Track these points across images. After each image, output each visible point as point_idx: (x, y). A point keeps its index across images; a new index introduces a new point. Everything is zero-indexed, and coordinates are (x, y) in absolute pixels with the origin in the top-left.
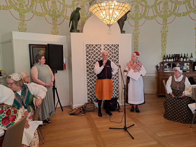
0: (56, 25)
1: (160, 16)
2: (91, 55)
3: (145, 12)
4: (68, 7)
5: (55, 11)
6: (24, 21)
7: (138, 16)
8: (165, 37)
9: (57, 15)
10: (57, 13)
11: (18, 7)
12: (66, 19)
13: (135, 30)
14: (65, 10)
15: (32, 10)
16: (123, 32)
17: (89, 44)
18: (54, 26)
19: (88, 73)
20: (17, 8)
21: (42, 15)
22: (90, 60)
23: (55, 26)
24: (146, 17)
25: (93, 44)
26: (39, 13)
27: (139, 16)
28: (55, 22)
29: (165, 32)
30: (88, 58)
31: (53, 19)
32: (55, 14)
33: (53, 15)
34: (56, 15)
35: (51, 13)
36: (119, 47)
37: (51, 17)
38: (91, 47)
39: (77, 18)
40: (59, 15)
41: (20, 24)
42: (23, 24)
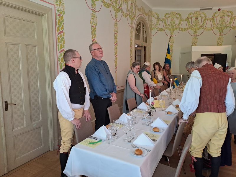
0: (222, 36)
5: (223, 24)
6: (196, 36)
21: (211, 29)
26: (208, 28)
28: (221, 33)
34: (223, 27)
35: (219, 26)
37: (218, 29)
42: (195, 39)
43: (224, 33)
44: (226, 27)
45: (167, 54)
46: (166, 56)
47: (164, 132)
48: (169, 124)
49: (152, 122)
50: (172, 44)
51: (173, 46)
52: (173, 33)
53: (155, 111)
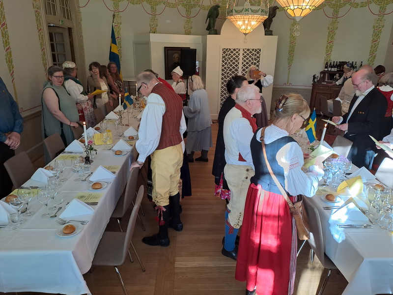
0: (190, 18)
2: (228, 61)
6: (155, 15)
8: (333, 36)
9: (192, 4)
10: (192, 2)
12: (202, 9)
16: (269, 32)
17: (227, 48)
18: (187, 19)
19: (222, 81)
20: (149, 0)
21: (175, 6)
22: (226, 66)
25: (231, 48)
26: (171, 4)
28: (189, 14)
29: (334, 29)
30: (223, 64)
33: (187, 5)
34: (190, 5)
35: (185, 3)
36: (261, 53)
38: (228, 52)
41: (152, 19)
42: (154, 20)
43: (192, 15)
44: (194, 5)
45: (111, 45)
46: (111, 47)
47: (110, 186)
48: (117, 171)
49: (92, 173)
50: (119, 27)
51: (120, 29)
52: (118, 6)
53: (96, 153)
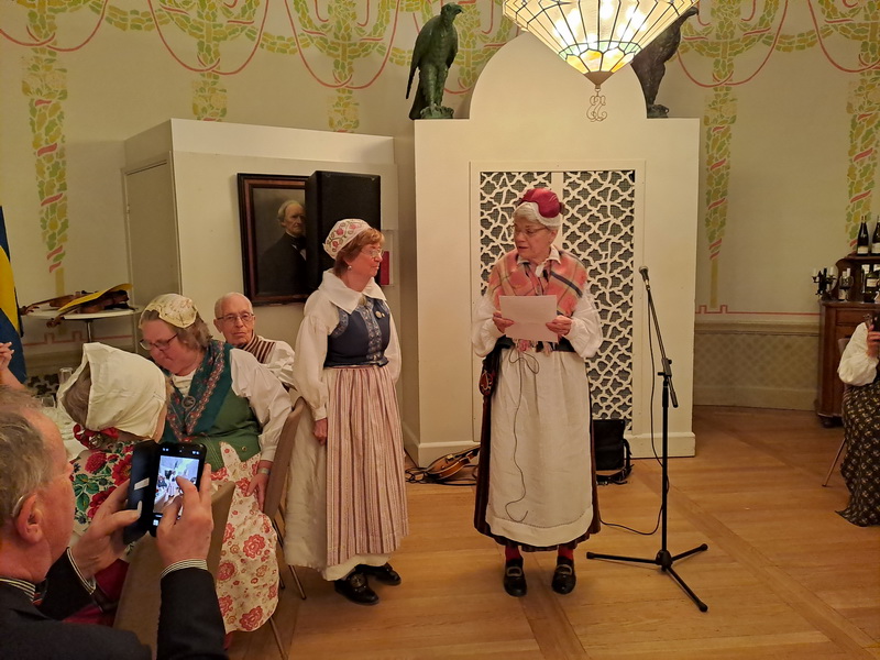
0: (350, 92)
1: (844, 29)
3: (769, 13)
4: (402, 10)
5: (347, 28)
7: (732, 34)
8: (870, 132)
9: (355, 45)
10: (355, 37)
11: (193, 15)
12: (391, 60)
13: (713, 106)
14: (387, 21)
15: (249, 27)
16: (657, 113)
17: (496, 170)
18: (341, 94)
20: (188, 19)
21: (292, 47)
23: (344, 96)
24: (771, 38)
25: (514, 170)
26: (278, 38)
27: (739, 34)
28: (346, 77)
31: (336, 64)
32: (347, 42)
33: (339, 44)
34: (350, 45)
35: (330, 37)
36: (637, 185)
37: (329, 54)
38: (504, 184)
39: (444, 53)
40: (362, 45)
41: (202, 90)
43: (356, 80)
44: (365, 48)
50: (56, 107)
51: (61, 117)
52: (53, 27)
